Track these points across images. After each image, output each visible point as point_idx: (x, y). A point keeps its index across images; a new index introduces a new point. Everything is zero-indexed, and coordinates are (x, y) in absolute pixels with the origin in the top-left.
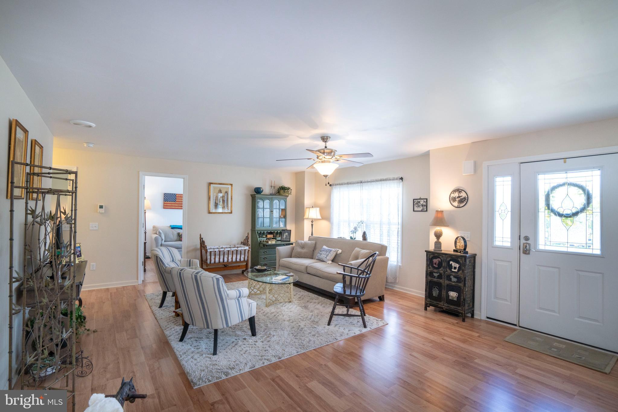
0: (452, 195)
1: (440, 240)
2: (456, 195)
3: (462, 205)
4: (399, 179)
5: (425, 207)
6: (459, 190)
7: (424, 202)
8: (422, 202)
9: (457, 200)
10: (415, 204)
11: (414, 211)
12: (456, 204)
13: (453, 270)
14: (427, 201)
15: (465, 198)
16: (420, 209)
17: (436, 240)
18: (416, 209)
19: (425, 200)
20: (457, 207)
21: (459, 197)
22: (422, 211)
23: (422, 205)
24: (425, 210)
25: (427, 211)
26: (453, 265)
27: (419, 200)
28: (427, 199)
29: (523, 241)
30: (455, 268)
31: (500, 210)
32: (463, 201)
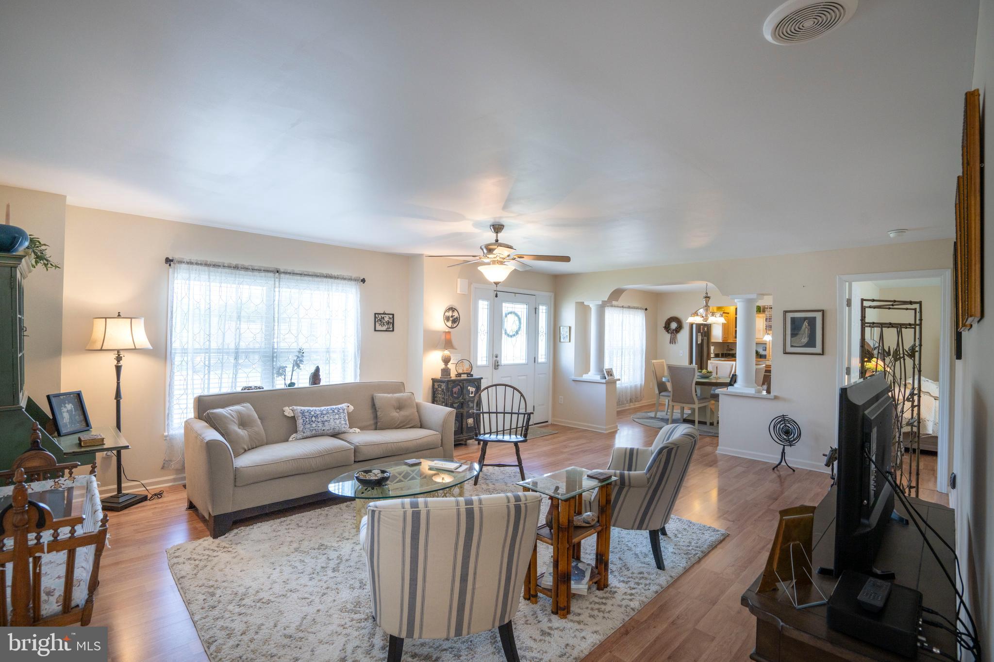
0: (447, 314)
1: (448, 366)
2: (450, 314)
3: (455, 325)
4: (360, 280)
5: (391, 326)
6: (452, 309)
7: (390, 318)
8: (386, 319)
9: (451, 319)
10: (377, 320)
11: (375, 330)
12: (449, 324)
13: (471, 395)
14: (393, 317)
15: (457, 317)
16: (384, 328)
18: (378, 327)
19: (391, 316)
20: (451, 328)
21: (452, 316)
22: (386, 331)
23: (388, 323)
24: (391, 329)
25: (393, 330)
26: (471, 390)
27: (383, 316)
28: (393, 315)
29: (494, 359)
30: (472, 392)
31: (480, 332)
32: (455, 321)
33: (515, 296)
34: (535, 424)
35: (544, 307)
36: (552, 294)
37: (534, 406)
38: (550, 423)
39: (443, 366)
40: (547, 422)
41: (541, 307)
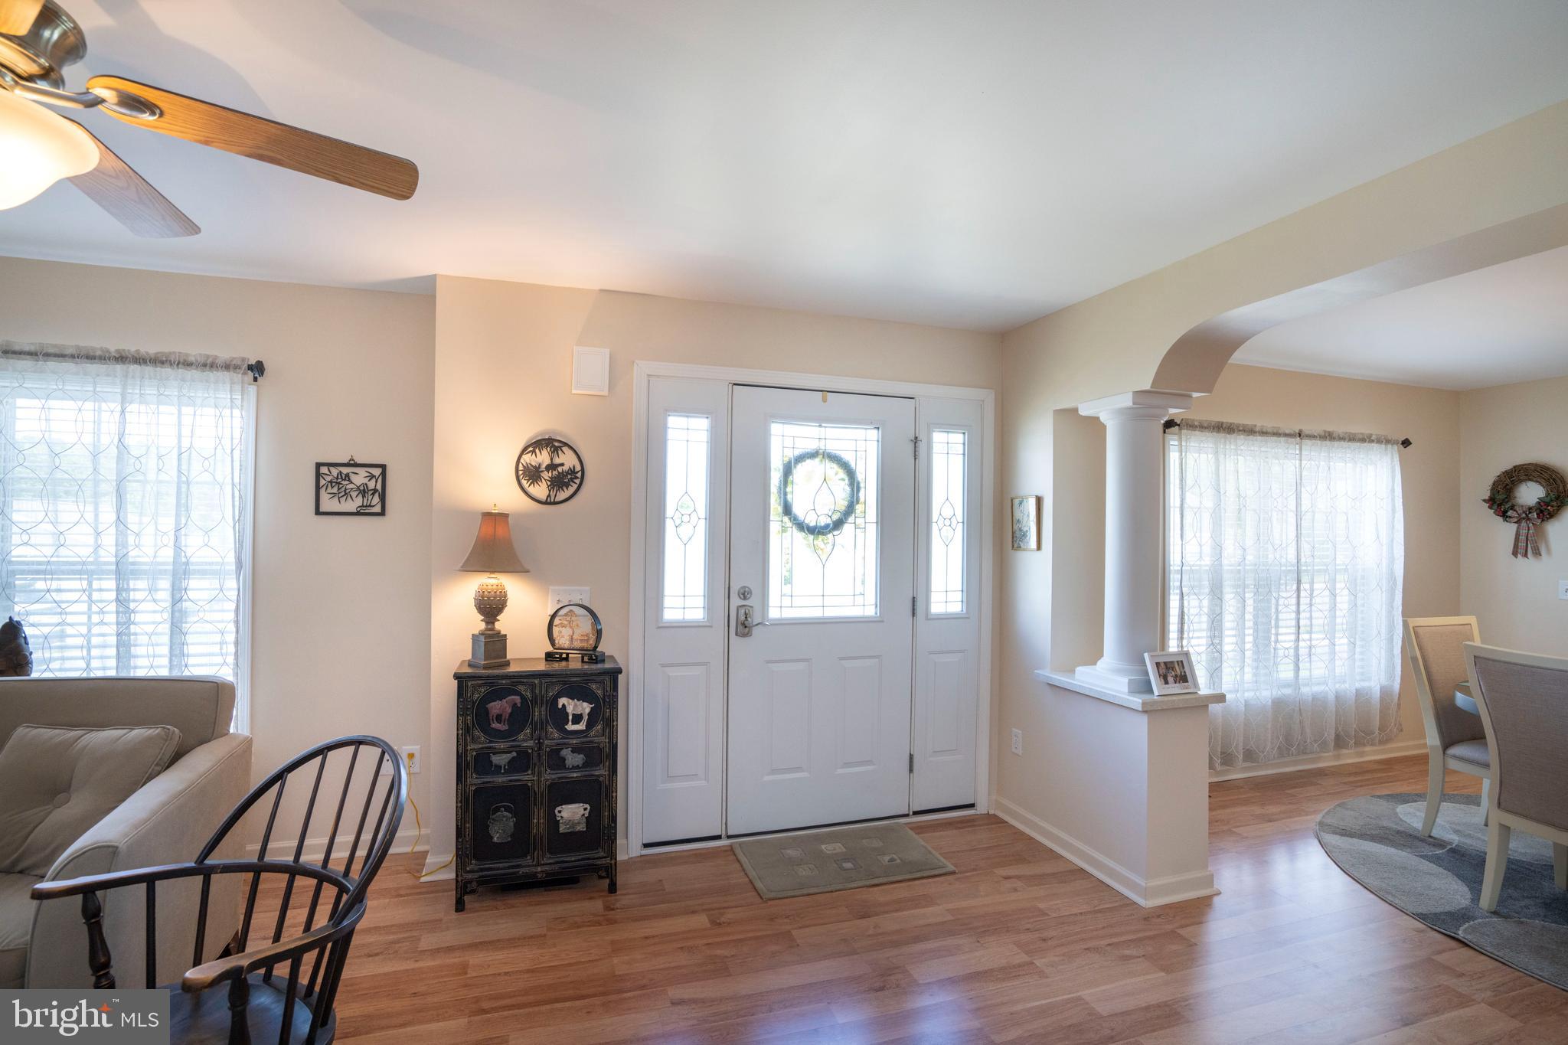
0: (527, 458)
1: (498, 626)
2: (543, 458)
3: (562, 495)
4: (245, 366)
5: (376, 499)
6: (550, 443)
7: (372, 477)
8: (360, 478)
9: (546, 475)
10: (322, 482)
11: (318, 512)
12: (541, 490)
13: (570, 727)
14: (384, 474)
15: (572, 471)
16: (351, 506)
17: (483, 626)
18: (327, 504)
19: (377, 472)
20: (545, 503)
21: (552, 467)
22: (358, 514)
23: (363, 491)
24: (378, 509)
25: (382, 513)
26: (570, 710)
27: (345, 470)
28: (383, 467)
29: (736, 601)
30: (577, 719)
31: (678, 515)
32: (565, 481)
33: (824, 400)
34: (916, 813)
35: (957, 439)
36: (988, 397)
37: (911, 757)
38: (981, 809)
39: (478, 624)
40: (972, 806)
41: (938, 437)
